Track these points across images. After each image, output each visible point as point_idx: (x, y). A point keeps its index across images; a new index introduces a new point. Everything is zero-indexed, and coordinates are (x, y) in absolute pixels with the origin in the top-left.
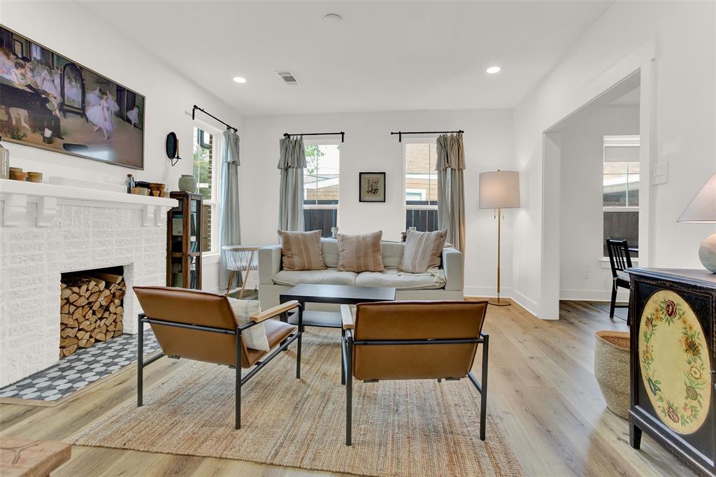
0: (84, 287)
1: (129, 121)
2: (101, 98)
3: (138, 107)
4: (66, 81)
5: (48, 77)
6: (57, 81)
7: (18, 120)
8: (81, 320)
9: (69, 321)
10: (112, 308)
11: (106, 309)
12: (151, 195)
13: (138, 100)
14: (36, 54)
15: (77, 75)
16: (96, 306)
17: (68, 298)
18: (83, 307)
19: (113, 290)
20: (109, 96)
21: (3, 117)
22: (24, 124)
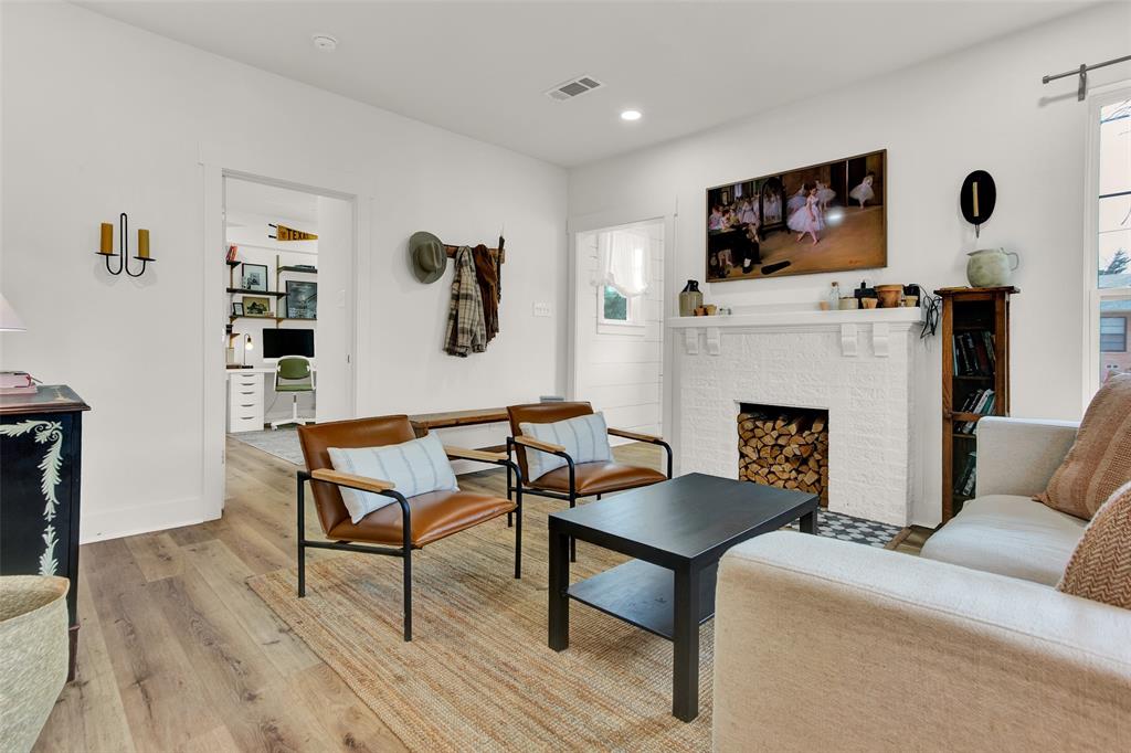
0: (769, 425)
1: (855, 203)
2: (807, 195)
3: (871, 173)
4: (765, 201)
5: (748, 208)
6: (756, 206)
7: (724, 261)
8: (771, 461)
9: (754, 456)
10: (812, 463)
11: (804, 461)
12: (861, 306)
13: (870, 165)
14: (738, 193)
15: (777, 186)
16: (788, 451)
17: (752, 430)
18: (773, 446)
19: (810, 439)
20: (820, 186)
21: (714, 262)
22: (728, 263)
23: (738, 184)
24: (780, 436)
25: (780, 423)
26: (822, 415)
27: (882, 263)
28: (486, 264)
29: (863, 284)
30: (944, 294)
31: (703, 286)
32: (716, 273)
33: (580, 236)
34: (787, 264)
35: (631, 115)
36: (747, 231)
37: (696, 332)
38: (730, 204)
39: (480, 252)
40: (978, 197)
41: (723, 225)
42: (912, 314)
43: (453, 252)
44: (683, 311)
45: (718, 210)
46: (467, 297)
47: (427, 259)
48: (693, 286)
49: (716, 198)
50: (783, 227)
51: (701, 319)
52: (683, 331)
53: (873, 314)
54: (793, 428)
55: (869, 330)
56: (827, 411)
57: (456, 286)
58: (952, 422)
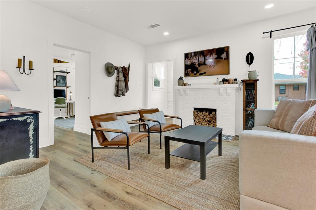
0: (202, 113)
1: (222, 58)
2: (210, 56)
3: (226, 52)
4: (200, 57)
5: (195, 59)
6: (197, 58)
7: (189, 72)
8: (202, 122)
9: (198, 121)
10: (212, 122)
11: (210, 122)
12: (224, 84)
13: (226, 49)
14: (193, 55)
15: (203, 53)
16: (206, 119)
17: (197, 115)
18: (202, 118)
19: (212, 116)
20: (213, 54)
21: (186, 72)
22: (190, 72)
23: (193, 52)
24: (204, 116)
25: (204, 112)
26: (215, 110)
27: (228, 73)
28: (125, 71)
29: (224, 78)
30: (243, 81)
31: (184, 78)
32: (187, 75)
33: (149, 64)
34: (205, 73)
35: (166, 34)
36: (195, 64)
37: (182, 90)
38: (190, 57)
39: (124, 68)
40: (250, 58)
41: (189, 63)
42: (236, 86)
43: (117, 68)
44: (179, 85)
45: (187, 59)
46: (121, 81)
47: (110, 70)
48: (181, 78)
49: (187, 56)
50: (204, 64)
51: (183, 86)
52: (179, 90)
53: (227, 86)
54: (207, 114)
55: (226, 89)
56: (216, 109)
57: (118, 77)
58: (245, 111)
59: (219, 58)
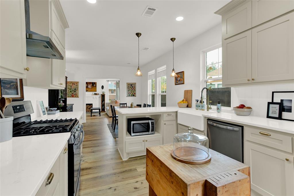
13: (95, 83)
19: (91, 106)
20: (91, 84)
26: (92, 104)
27: (96, 91)
29: (95, 93)
30: (101, 95)
34: (88, 91)
40: (103, 87)
42: (99, 96)
50: (87, 87)
53: (96, 96)
54: (89, 106)
55: (96, 97)
58: (102, 103)
59: (93, 86)
